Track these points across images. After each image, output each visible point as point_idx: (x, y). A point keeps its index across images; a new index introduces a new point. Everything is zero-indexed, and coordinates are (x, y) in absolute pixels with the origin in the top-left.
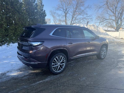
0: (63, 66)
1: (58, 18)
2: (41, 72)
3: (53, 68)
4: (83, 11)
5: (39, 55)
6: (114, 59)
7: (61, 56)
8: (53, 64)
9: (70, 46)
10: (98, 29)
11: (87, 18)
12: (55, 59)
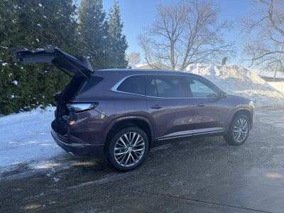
0: (139, 155)
1: (155, 51)
2: (94, 166)
3: (117, 157)
4: (213, 34)
5: (92, 130)
6: (267, 145)
7: (134, 134)
8: (116, 149)
9: (154, 113)
10: (248, 75)
11: (222, 49)
12: (121, 139)
